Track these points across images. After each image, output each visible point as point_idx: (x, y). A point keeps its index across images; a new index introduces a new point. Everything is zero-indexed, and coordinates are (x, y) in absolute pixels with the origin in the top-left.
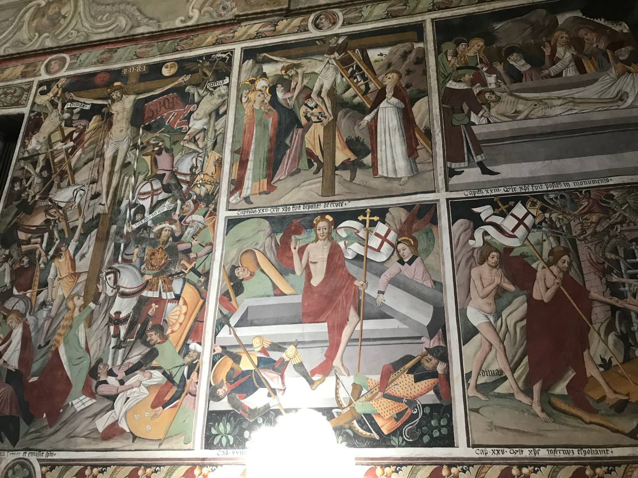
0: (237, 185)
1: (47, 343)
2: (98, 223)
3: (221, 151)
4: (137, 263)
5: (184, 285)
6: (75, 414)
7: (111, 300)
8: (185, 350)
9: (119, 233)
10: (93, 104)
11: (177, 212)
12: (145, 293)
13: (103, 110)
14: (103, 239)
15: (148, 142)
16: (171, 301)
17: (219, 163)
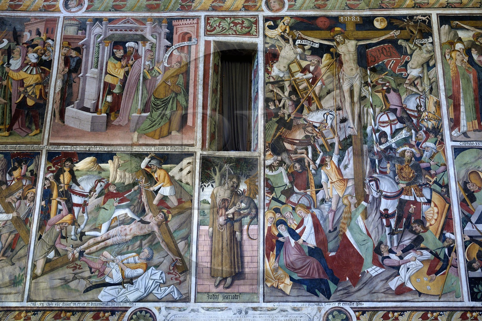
0: (455, 123)
1: (335, 229)
2: (351, 142)
3: (438, 95)
4: (391, 174)
5: (431, 193)
6: (372, 278)
7: (378, 201)
8: (442, 238)
9: (371, 150)
10: (321, 44)
11: (414, 139)
12: (402, 197)
13: (331, 50)
14: (358, 155)
15: (377, 82)
16: (425, 203)
17: (438, 104)
